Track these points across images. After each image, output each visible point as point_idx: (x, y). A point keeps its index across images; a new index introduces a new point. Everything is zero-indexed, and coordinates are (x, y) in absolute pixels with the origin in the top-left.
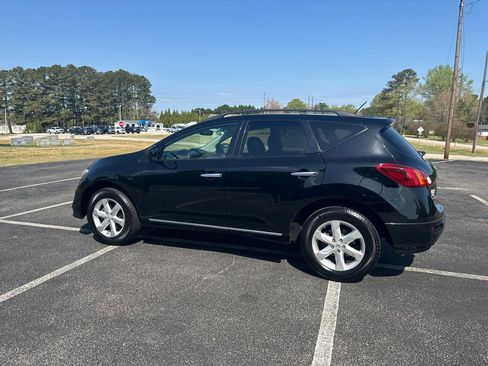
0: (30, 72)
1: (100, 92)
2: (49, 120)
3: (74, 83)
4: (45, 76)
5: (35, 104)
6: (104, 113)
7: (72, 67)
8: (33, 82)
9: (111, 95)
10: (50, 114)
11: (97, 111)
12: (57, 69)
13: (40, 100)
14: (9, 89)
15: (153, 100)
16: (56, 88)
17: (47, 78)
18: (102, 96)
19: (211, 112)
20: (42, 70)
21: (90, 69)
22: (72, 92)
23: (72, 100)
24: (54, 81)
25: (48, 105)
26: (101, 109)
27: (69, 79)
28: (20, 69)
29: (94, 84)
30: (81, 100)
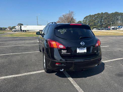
0: (93, 15)
1: (109, 19)
2: (95, 27)
5: (92, 23)
6: (109, 24)
7: (102, 13)
8: (93, 18)
9: (112, 19)
10: (95, 25)
11: (107, 24)
12: (99, 14)
14: (88, 20)
16: (98, 19)
17: (96, 16)
18: (109, 20)
20: (95, 15)
21: (107, 13)
22: (101, 19)
23: (101, 22)
24: (97, 17)
25: (95, 23)
26: (108, 23)
27: (101, 16)
28: (90, 15)
29: (107, 17)
30: (103, 21)
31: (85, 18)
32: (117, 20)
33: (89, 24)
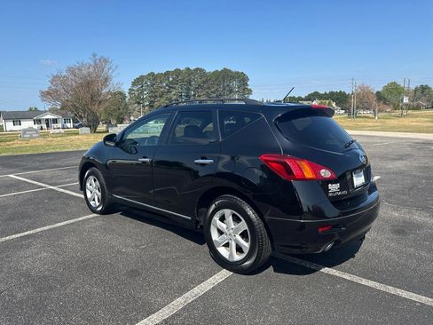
0: (160, 75)
1: (209, 88)
3: (190, 82)
4: (169, 78)
5: (162, 100)
7: (188, 69)
8: (161, 82)
9: (217, 90)
12: (178, 72)
13: (165, 97)
14: (145, 90)
15: (250, 92)
16: (177, 86)
18: (209, 91)
19: (302, 99)
20: (168, 73)
21: (201, 70)
22: (188, 89)
23: (188, 96)
24: (176, 82)
25: (170, 100)
27: (186, 79)
28: (152, 74)
29: (204, 82)
30: (194, 95)
31: (134, 83)
32: (230, 92)
33: (151, 102)
